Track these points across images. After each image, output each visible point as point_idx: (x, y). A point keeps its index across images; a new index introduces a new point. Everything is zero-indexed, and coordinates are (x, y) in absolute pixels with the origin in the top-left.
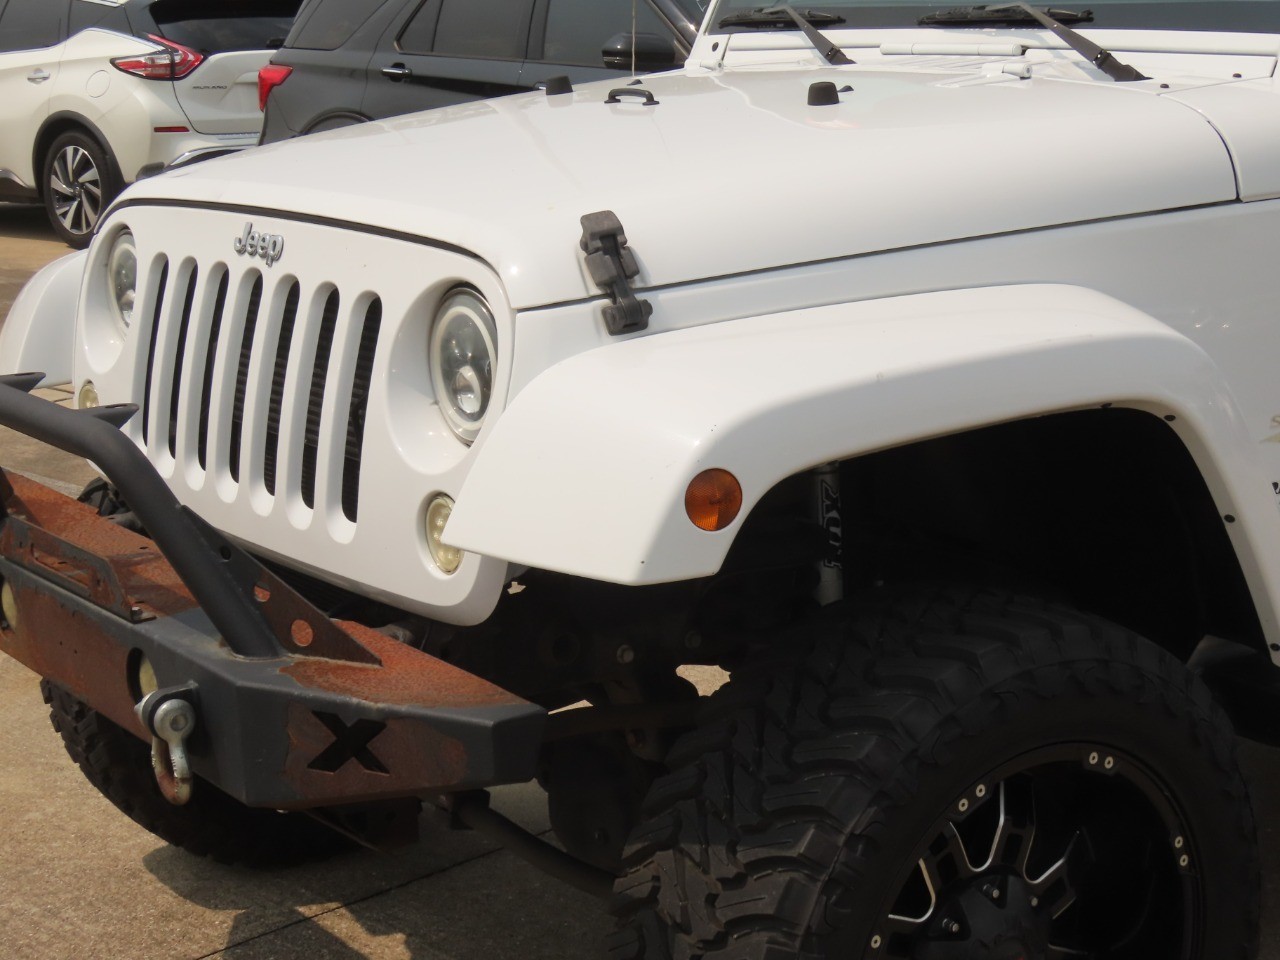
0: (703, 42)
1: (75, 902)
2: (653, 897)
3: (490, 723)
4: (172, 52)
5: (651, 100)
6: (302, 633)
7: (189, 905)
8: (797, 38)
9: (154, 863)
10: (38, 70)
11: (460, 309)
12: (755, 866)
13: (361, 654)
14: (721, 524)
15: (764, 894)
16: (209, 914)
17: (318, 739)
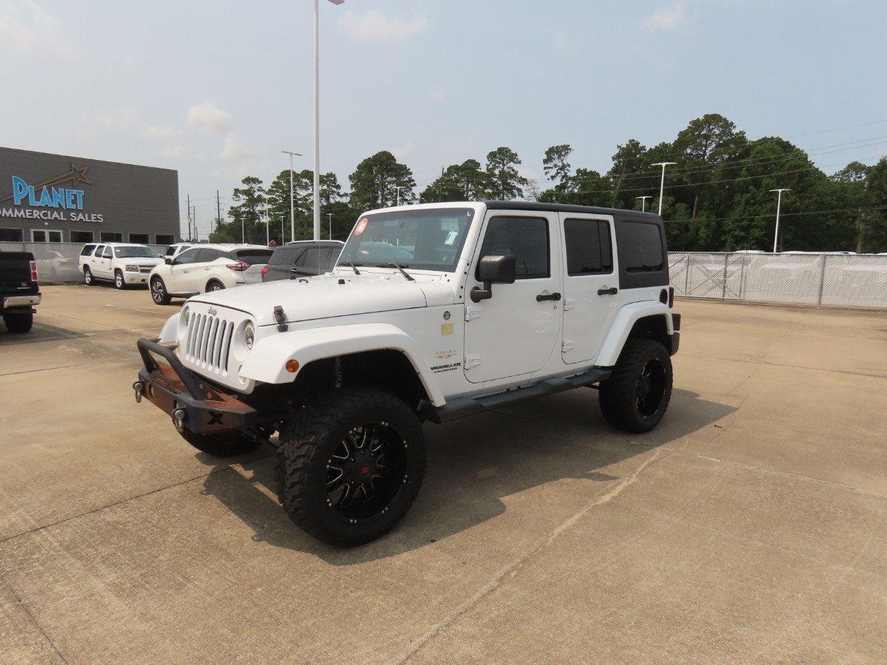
0: (335, 268)
1: (176, 464)
2: (283, 453)
3: (244, 413)
4: (241, 264)
5: (307, 282)
6: (209, 395)
7: (204, 465)
8: (351, 268)
9: (197, 456)
10: (207, 267)
11: (249, 326)
12: (303, 444)
13: (222, 400)
14: (294, 371)
15: (303, 451)
16: (208, 467)
17: (209, 418)
